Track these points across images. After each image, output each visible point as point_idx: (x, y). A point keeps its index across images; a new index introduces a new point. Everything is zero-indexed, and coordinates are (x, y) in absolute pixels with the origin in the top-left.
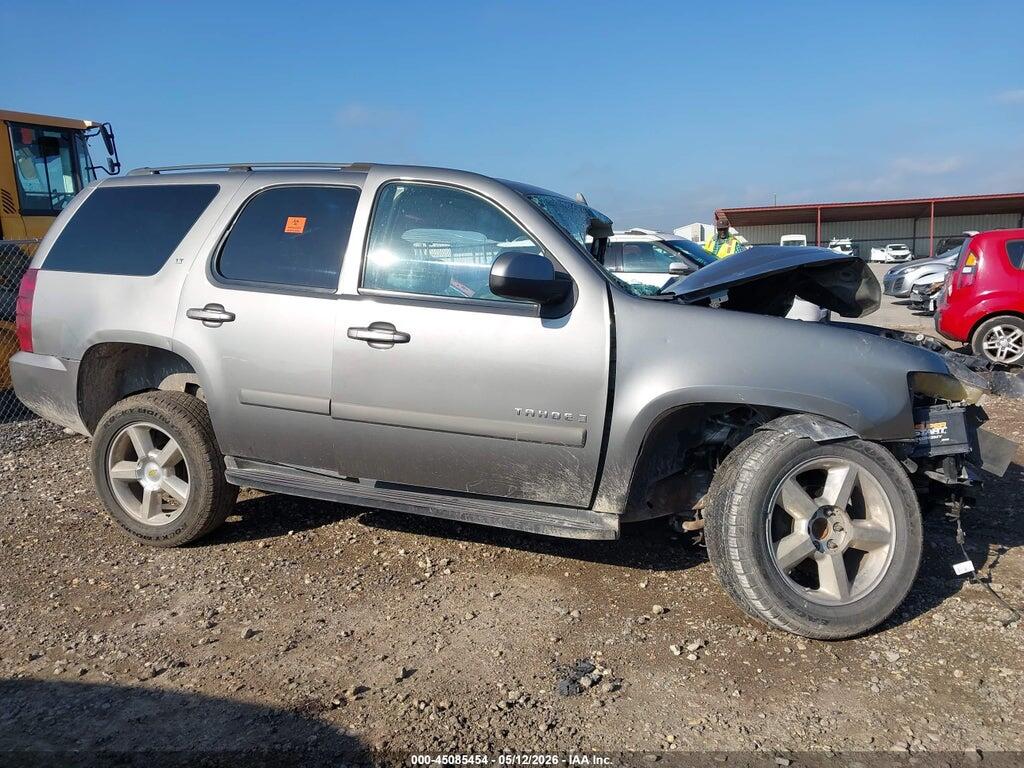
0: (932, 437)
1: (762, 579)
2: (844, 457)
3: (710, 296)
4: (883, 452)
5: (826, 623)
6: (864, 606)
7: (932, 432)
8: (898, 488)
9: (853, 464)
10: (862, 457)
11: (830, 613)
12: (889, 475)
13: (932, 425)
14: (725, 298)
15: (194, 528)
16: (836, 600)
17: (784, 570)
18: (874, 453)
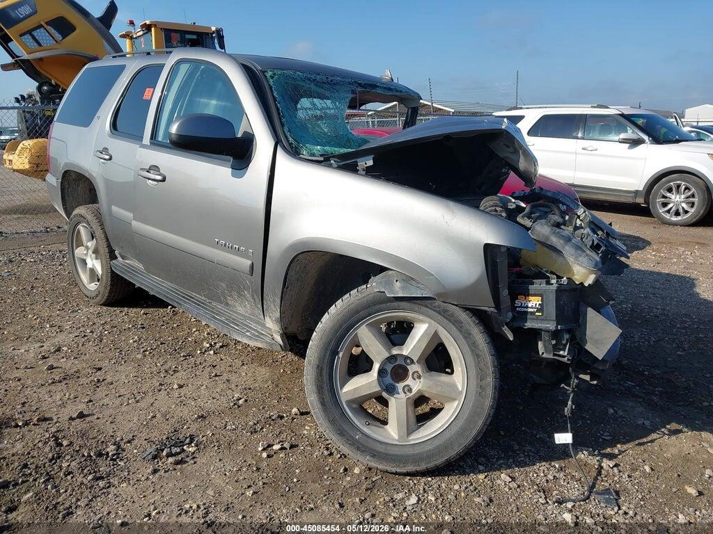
0: (530, 310)
1: (319, 406)
2: (422, 314)
3: (358, 160)
4: (464, 316)
5: (374, 456)
6: (417, 450)
7: (530, 305)
8: (472, 351)
9: (433, 322)
10: (440, 317)
11: (381, 448)
12: (465, 338)
13: (531, 298)
14: (370, 163)
15: (103, 295)
16: (394, 439)
17: (346, 402)
18: (452, 315)
